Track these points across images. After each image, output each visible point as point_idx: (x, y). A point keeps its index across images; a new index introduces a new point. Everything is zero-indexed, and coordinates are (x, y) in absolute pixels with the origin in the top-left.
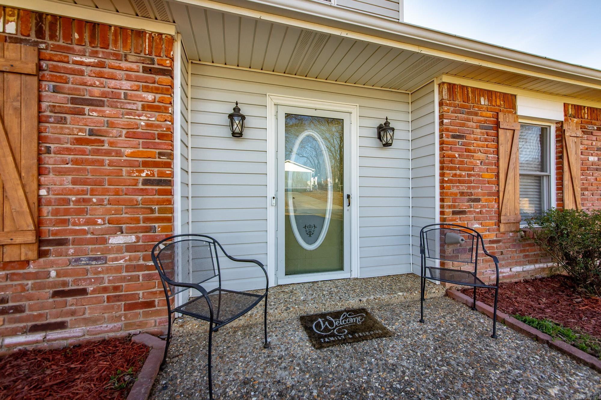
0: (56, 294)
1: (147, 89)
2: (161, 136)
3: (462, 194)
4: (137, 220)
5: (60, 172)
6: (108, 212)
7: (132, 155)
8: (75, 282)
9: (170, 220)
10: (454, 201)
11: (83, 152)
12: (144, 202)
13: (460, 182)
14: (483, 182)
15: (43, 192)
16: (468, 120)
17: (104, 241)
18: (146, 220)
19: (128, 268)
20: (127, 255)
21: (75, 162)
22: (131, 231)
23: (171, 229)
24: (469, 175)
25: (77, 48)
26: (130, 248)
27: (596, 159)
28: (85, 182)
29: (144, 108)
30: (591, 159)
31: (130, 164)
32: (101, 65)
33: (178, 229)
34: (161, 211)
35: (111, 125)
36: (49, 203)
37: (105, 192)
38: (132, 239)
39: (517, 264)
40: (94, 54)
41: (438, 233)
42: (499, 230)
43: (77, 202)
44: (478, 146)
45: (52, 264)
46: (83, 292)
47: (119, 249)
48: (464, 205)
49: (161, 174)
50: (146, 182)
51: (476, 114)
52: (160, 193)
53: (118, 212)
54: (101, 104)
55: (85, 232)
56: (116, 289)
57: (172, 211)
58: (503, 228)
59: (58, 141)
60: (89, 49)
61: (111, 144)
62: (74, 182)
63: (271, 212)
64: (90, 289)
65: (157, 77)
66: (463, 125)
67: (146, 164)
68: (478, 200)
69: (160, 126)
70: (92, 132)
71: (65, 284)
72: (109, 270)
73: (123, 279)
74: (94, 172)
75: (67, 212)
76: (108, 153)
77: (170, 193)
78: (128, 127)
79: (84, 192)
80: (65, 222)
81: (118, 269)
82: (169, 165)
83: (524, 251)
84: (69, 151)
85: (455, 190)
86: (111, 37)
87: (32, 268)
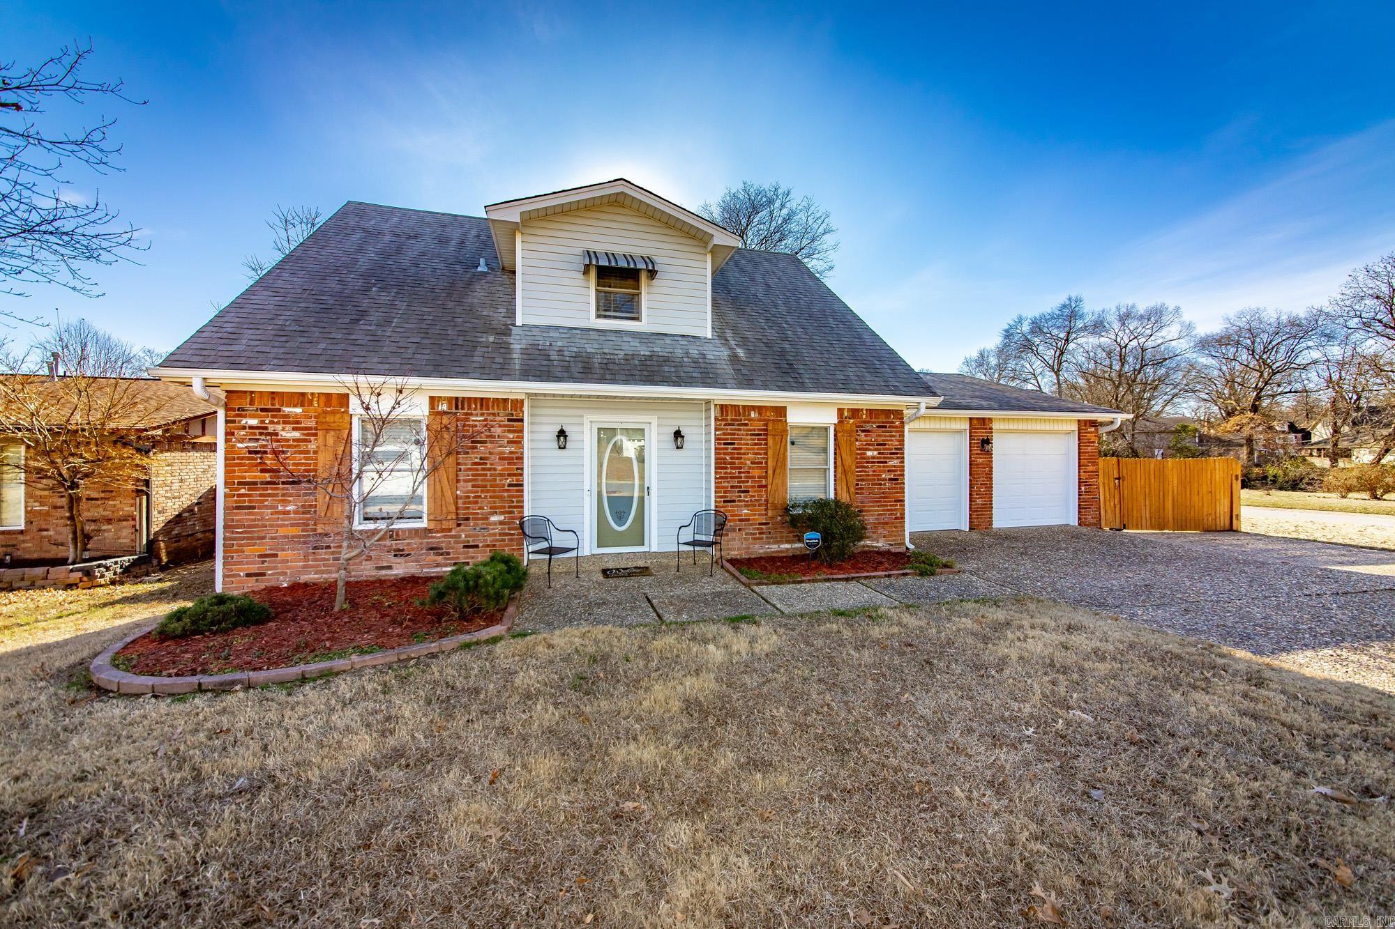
0: (465, 547)
1: (509, 431)
2: (518, 458)
3: (732, 487)
4: (504, 507)
5: (466, 481)
6: (489, 503)
7: (502, 470)
8: (473, 541)
9: (522, 507)
10: (725, 492)
11: (477, 470)
12: (509, 496)
13: (731, 478)
14: (753, 477)
15: (458, 492)
16: (740, 430)
17: (487, 519)
18: (509, 507)
19: (500, 534)
20: (500, 527)
21: (473, 475)
22: (502, 513)
23: (522, 512)
24: (739, 473)
25: (474, 412)
26: (501, 523)
27: (875, 453)
28: (478, 486)
29: (508, 442)
30: (869, 453)
31: (501, 475)
32: (486, 420)
33: (526, 514)
34: (517, 502)
35: (491, 453)
36: (461, 498)
37: (488, 491)
38: (502, 518)
39: (788, 542)
40: (482, 414)
41: (713, 516)
42: (766, 514)
43: (475, 497)
44: (747, 449)
45: (463, 531)
46: (477, 546)
47: (495, 523)
48: (733, 495)
49: (517, 480)
50: (510, 485)
51: (746, 425)
52: (517, 491)
53: (495, 502)
54: (485, 442)
55: (477, 514)
56: (494, 546)
57: (523, 501)
58: (770, 513)
59: (465, 464)
60: (479, 411)
61: (491, 464)
62: (473, 486)
63: (587, 500)
64: (481, 545)
65: (515, 424)
66: (734, 434)
67: (509, 475)
68: (748, 492)
69: (516, 453)
70: (481, 459)
71: (468, 542)
72: (490, 535)
73: (497, 540)
74: (483, 480)
75: (470, 503)
76: (489, 469)
77: (522, 491)
78: (501, 453)
79: (477, 492)
80: (468, 508)
81: (495, 535)
82: (521, 475)
83: (793, 532)
84: (470, 469)
85: (726, 484)
86: (491, 404)
87: (453, 533)
